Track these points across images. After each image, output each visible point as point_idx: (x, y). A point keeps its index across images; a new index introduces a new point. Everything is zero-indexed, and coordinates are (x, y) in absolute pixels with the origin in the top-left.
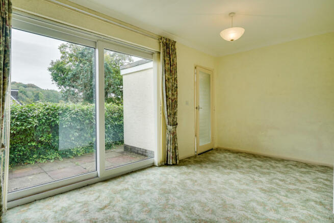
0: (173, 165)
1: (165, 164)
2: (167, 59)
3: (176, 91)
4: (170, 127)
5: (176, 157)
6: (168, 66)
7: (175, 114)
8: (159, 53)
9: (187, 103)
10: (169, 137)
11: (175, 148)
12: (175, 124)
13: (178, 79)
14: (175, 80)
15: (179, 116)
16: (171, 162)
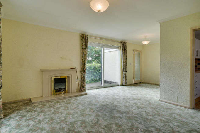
0: (125, 86)
1: (122, 85)
2: (123, 49)
3: (126, 60)
4: (124, 73)
5: (126, 83)
6: (124, 51)
7: (126, 68)
8: (121, 47)
9: (130, 64)
10: (124, 76)
11: (126, 80)
12: (126, 72)
13: (127, 56)
14: (126, 56)
15: (127, 69)
16: (124, 84)
